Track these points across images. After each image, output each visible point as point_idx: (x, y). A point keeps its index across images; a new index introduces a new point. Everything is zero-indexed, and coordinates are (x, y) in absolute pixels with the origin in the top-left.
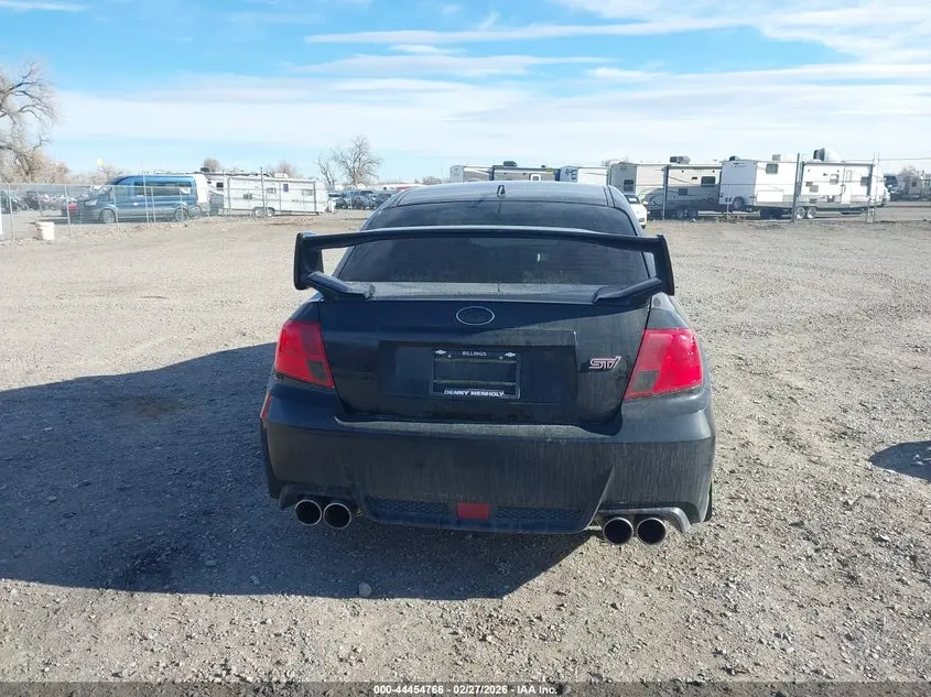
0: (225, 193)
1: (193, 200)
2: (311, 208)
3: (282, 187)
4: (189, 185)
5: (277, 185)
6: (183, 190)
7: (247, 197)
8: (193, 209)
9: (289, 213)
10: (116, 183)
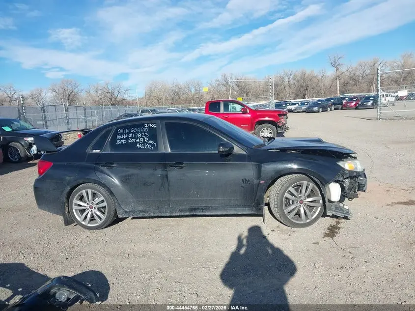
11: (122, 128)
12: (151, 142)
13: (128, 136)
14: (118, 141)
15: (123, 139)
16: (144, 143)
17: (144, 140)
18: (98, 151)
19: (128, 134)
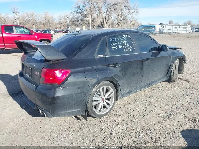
0: (164, 29)
1: (154, 30)
2: (185, 32)
3: (179, 27)
4: (154, 27)
5: (177, 27)
6: (153, 28)
7: (169, 30)
8: (154, 32)
9: (179, 33)
10: (139, 27)
11: (111, 37)
12: (130, 47)
13: (117, 43)
14: (113, 47)
15: (115, 46)
16: (127, 48)
17: (127, 46)
18: (102, 56)
19: (117, 42)
